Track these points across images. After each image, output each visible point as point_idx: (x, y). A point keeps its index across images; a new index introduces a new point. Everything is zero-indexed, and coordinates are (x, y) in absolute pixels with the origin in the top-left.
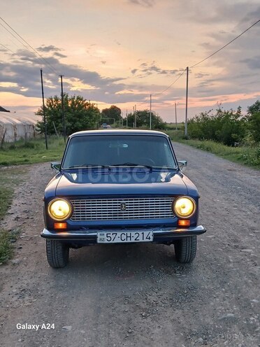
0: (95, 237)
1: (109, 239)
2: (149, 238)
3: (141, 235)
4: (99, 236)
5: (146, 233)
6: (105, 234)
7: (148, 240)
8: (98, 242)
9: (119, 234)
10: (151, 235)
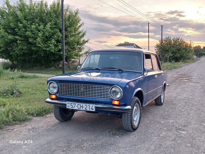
0: (66, 105)
1: (72, 106)
2: (93, 109)
3: (88, 107)
5: (91, 105)
6: (70, 103)
7: (92, 110)
8: (67, 108)
9: (77, 104)
10: (94, 108)
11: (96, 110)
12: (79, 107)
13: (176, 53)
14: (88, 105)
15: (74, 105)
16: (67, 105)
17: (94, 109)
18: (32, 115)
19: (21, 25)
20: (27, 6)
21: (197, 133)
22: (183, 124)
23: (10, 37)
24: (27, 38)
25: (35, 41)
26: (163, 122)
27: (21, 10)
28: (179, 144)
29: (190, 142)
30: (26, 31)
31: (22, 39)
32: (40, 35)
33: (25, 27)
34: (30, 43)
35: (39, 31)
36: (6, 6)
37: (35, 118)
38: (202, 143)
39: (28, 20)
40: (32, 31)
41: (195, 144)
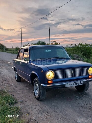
1: (70, 85)
3: (80, 82)
4: (66, 84)
7: (82, 84)
8: (66, 87)
9: (73, 83)
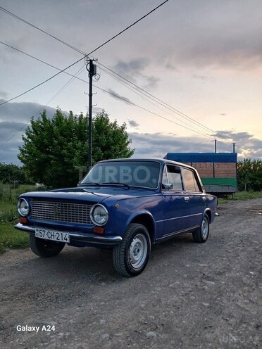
0: (34, 232)
1: (41, 234)
2: (66, 240)
5: (64, 234)
6: (39, 230)
8: (36, 236)
9: (46, 231)
10: (67, 237)
11: (70, 240)
12: (50, 235)
13: (255, 179)
14: (60, 233)
15: (43, 233)
16: (36, 232)
17: (68, 239)
18: (8, 245)
19: (56, 142)
20: (66, 120)
21: (232, 286)
22: (218, 270)
23: (43, 156)
24: (62, 157)
25: (71, 162)
26: (188, 266)
27: (57, 125)
28: (192, 301)
29: (211, 299)
30: (62, 149)
31: (57, 158)
32: (77, 153)
33: (61, 144)
34: (66, 164)
35: (77, 149)
36: (42, 120)
37: (11, 251)
38: (231, 302)
39: (64, 136)
40: (68, 149)
41: (217, 304)
